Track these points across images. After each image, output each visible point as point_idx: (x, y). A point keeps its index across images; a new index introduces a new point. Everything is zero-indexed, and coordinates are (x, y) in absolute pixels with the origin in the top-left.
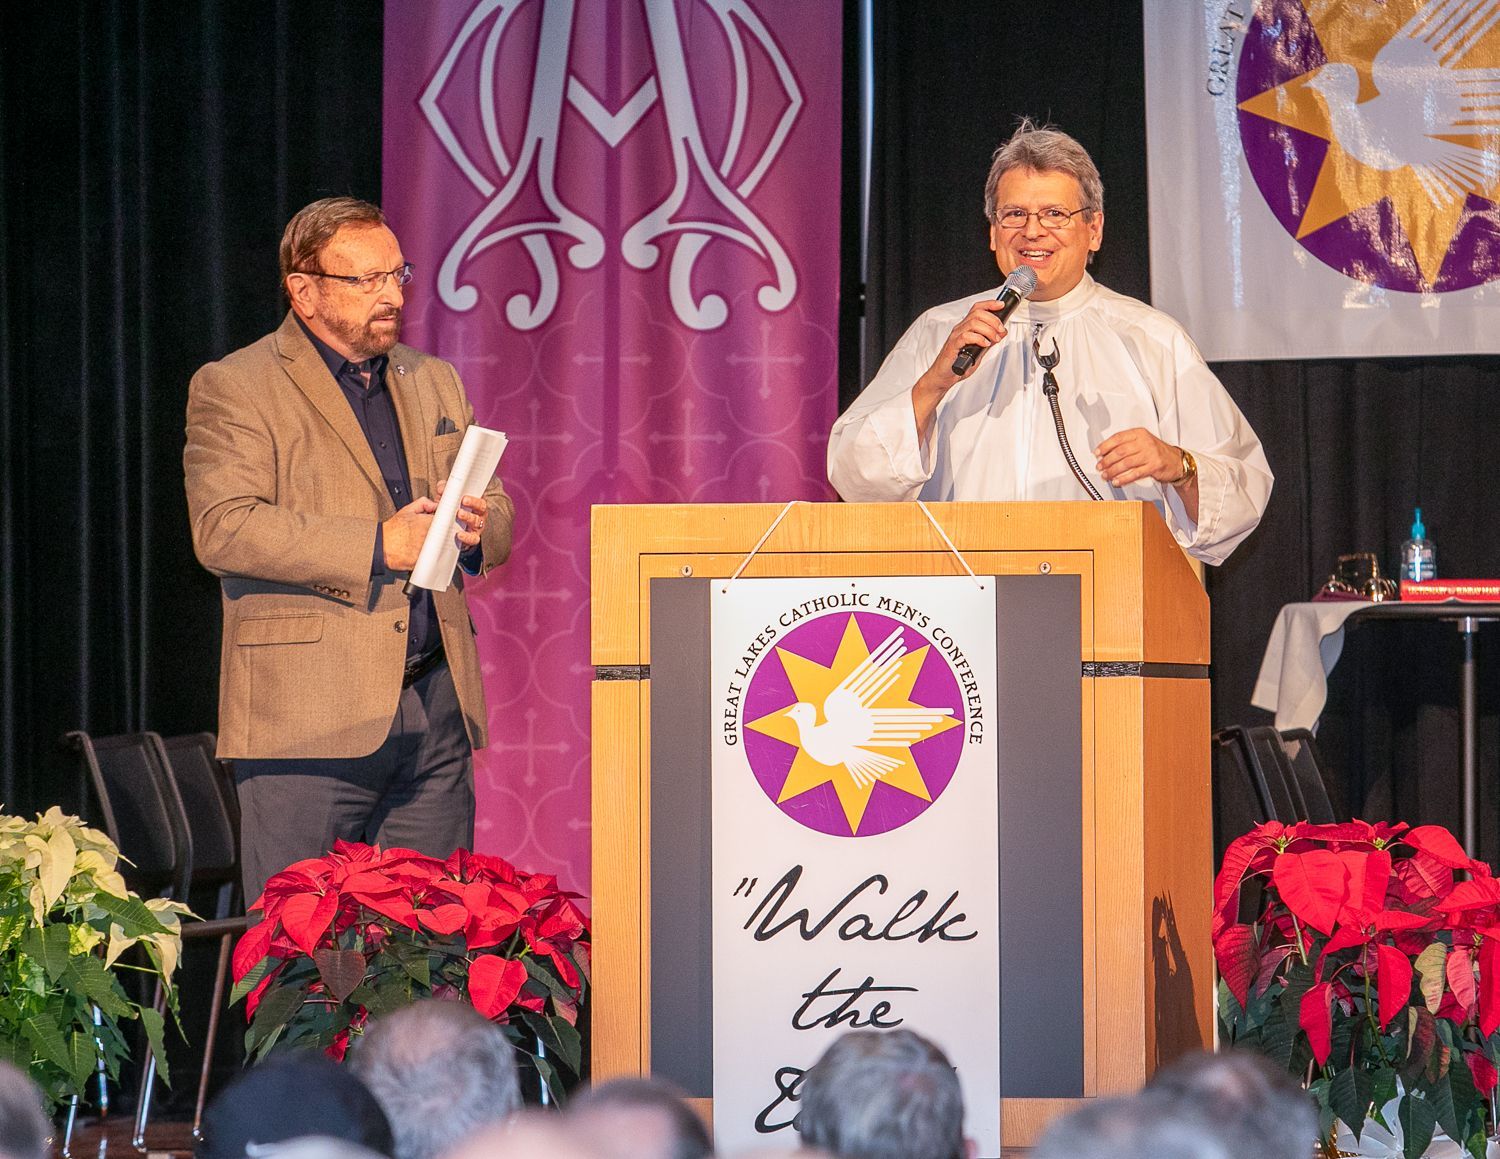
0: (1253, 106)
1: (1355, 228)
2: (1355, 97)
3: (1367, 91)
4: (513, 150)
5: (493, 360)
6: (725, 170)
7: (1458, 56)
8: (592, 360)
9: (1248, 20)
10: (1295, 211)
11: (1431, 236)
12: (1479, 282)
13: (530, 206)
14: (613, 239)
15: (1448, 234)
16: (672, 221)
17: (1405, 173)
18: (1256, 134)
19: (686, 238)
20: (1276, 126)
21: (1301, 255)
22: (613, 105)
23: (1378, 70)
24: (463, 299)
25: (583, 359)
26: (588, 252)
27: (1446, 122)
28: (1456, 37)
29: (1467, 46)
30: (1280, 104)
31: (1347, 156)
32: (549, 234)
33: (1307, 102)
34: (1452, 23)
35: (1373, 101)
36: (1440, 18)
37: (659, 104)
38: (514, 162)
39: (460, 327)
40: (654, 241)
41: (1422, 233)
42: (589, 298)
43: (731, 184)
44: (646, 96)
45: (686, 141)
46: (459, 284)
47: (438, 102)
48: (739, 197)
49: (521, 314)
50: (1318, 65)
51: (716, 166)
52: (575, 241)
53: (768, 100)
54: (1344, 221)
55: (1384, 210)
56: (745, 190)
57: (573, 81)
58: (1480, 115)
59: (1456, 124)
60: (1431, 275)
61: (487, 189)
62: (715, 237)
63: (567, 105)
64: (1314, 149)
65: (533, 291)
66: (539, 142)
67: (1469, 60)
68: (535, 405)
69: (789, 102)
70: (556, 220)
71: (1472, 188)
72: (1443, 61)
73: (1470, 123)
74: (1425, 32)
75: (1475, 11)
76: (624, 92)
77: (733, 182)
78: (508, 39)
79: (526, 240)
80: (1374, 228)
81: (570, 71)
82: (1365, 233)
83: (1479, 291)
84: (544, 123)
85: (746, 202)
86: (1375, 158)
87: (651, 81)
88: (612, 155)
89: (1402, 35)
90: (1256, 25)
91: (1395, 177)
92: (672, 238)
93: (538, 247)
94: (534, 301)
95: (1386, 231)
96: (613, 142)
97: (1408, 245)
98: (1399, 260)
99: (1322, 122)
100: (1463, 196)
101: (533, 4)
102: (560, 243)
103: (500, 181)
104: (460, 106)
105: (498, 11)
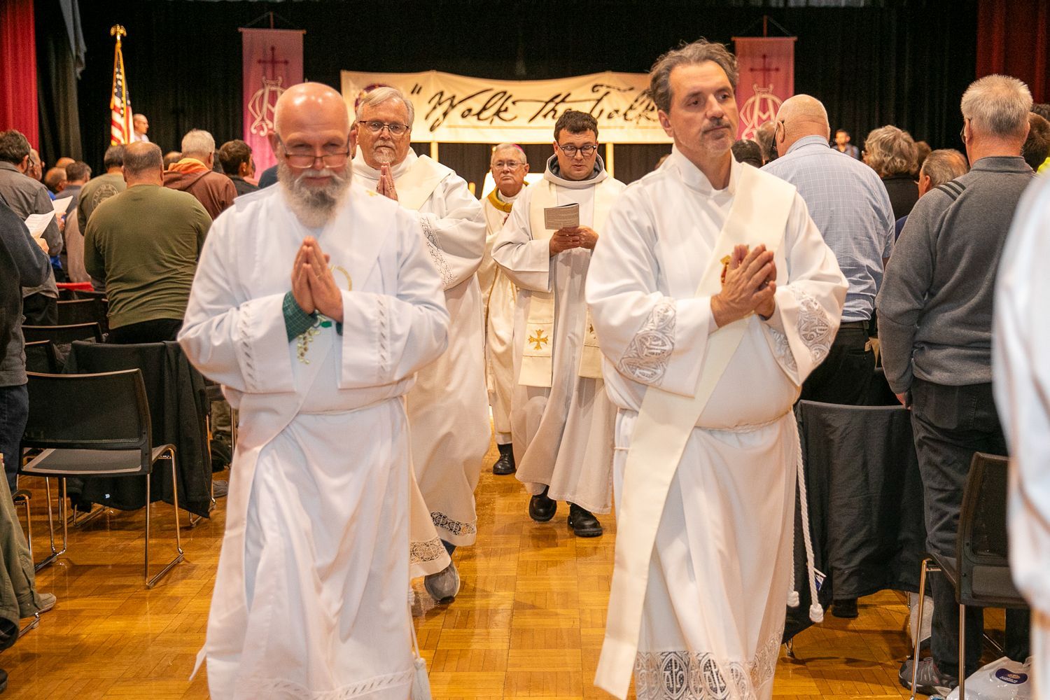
4: (261, 112)
13: (263, 120)
22: (273, 107)
24: (254, 131)
38: (261, 114)
39: (254, 135)
46: (254, 129)
47: (251, 106)
57: (268, 104)
63: (267, 107)
66: (264, 112)
70: (266, 122)
78: (260, 98)
90: (357, 99)
93: (264, 125)
94: (263, 131)
101: (263, 95)
102: (267, 125)
103: (259, 116)
104: (253, 107)
105: (258, 96)
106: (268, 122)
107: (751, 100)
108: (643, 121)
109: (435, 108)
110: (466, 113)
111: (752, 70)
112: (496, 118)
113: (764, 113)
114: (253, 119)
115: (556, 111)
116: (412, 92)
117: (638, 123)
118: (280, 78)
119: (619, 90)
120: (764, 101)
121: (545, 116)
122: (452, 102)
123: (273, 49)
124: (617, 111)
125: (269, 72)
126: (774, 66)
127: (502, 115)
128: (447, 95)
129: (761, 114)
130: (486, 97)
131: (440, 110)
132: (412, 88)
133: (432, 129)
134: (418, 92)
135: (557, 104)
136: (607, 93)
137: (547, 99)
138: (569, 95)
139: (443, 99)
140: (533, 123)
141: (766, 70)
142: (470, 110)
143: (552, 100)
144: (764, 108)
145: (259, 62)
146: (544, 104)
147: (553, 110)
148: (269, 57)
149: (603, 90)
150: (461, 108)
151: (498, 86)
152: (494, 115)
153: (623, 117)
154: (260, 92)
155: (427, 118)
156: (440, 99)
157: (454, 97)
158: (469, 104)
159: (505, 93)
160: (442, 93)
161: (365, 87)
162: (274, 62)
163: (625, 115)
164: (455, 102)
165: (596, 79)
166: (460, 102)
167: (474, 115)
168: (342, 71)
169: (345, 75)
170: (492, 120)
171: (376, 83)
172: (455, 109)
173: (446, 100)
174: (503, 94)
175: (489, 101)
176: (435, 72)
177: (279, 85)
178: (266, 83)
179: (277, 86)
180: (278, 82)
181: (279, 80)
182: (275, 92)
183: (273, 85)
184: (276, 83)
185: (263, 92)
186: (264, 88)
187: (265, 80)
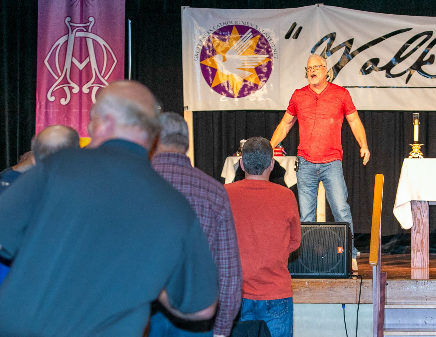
0: (203, 62)
1: (222, 86)
2: (222, 61)
3: (224, 60)
4: (62, 69)
5: (58, 110)
6: (102, 74)
7: (242, 53)
8: (77, 110)
9: (202, 46)
10: (211, 82)
11: (236, 88)
12: (245, 96)
13: (65, 81)
14: (81, 87)
15: (240, 87)
16: (92, 84)
17: (232, 75)
18: (204, 68)
19: (95, 87)
20: (207, 66)
21: (212, 91)
22: (81, 62)
23: (227, 55)
24: (52, 99)
25: (75, 110)
26: (76, 90)
27: (239, 66)
28: (241, 50)
29: (244, 51)
30: (208, 62)
31: (221, 72)
32: (69, 87)
33: (213, 62)
34: (241, 47)
35: (225, 62)
36: (238, 46)
37: (90, 62)
38: (62, 73)
39: (51, 104)
40: (89, 88)
41: (235, 87)
42: (76, 99)
43: (103, 77)
44: (87, 61)
45: (95, 69)
46: (51, 96)
47: (48, 61)
48: (105, 80)
49: (63, 102)
50: (215, 55)
51: (100, 74)
52: (73, 88)
53: (110, 61)
54: (220, 84)
55: (228, 82)
56: (106, 78)
57: (73, 58)
58: (246, 64)
59: (242, 66)
60: (237, 95)
61: (57, 78)
62: (100, 87)
63: (72, 62)
64: (214, 71)
65: (65, 97)
66: (67, 69)
67: (244, 54)
68: (66, 119)
69: (114, 62)
70: (69, 84)
71: (244, 78)
72: (239, 54)
73: (244, 66)
74: (235, 48)
75: (245, 44)
76: (83, 60)
77: (104, 77)
78: (61, 49)
79: (64, 88)
80: (226, 85)
81: (73, 56)
82: (224, 87)
83: (245, 98)
84: (68, 66)
85: (106, 81)
86: (226, 72)
87: (88, 58)
88: (81, 72)
89: (231, 49)
90: (204, 47)
91: (230, 76)
92: (92, 88)
93: (66, 89)
94: (66, 99)
95: (228, 86)
96: (81, 69)
97: (232, 89)
98: (230, 92)
99: (216, 66)
100: (242, 80)
101: (67, 42)
102: (71, 88)
103: (59, 77)
104: (52, 62)
105: (59, 44)
106: (73, 85)
110: (370, 65)
112: (416, 73)
114: (51, 81)
116: (287, 37)
118: (91, 19)
122: (348, 49)
125: (76, 11)
127: (425, 68)
128: (340, 39)
130: (398, 42)
131: (330, 62)
132: (286, 32)
134: (296, 37)
139: (335, 45)
142: (375, 61)
150: (363, 58)
151: (418, 24)
152: (412, 68)
154: (61, 41)
156: (329, 45)
157: (351, 41)
158: (374, 51)
159: (430, 34)
160: (332, 37)
161: (217, 28)
164: (354, 48)
166: (361, 49)
167: (382, 69)
168: (182, 7)
169: (186, 12)
170: (410, 76)
171: (234, 23)
172: (353, 60)
173: (340, 47)
174: (425, 36)
175: (404, 48)
176: (321, 5)
177: (90, 30)
178: (71, 26)
179: (87, 31)
180: (88, 24)
181: (91, 22)
182: (83, 39)
183: (81, 31)
184: (84, 27)
185: (66, 39)
186: (68, 33)
187: (69, 22)
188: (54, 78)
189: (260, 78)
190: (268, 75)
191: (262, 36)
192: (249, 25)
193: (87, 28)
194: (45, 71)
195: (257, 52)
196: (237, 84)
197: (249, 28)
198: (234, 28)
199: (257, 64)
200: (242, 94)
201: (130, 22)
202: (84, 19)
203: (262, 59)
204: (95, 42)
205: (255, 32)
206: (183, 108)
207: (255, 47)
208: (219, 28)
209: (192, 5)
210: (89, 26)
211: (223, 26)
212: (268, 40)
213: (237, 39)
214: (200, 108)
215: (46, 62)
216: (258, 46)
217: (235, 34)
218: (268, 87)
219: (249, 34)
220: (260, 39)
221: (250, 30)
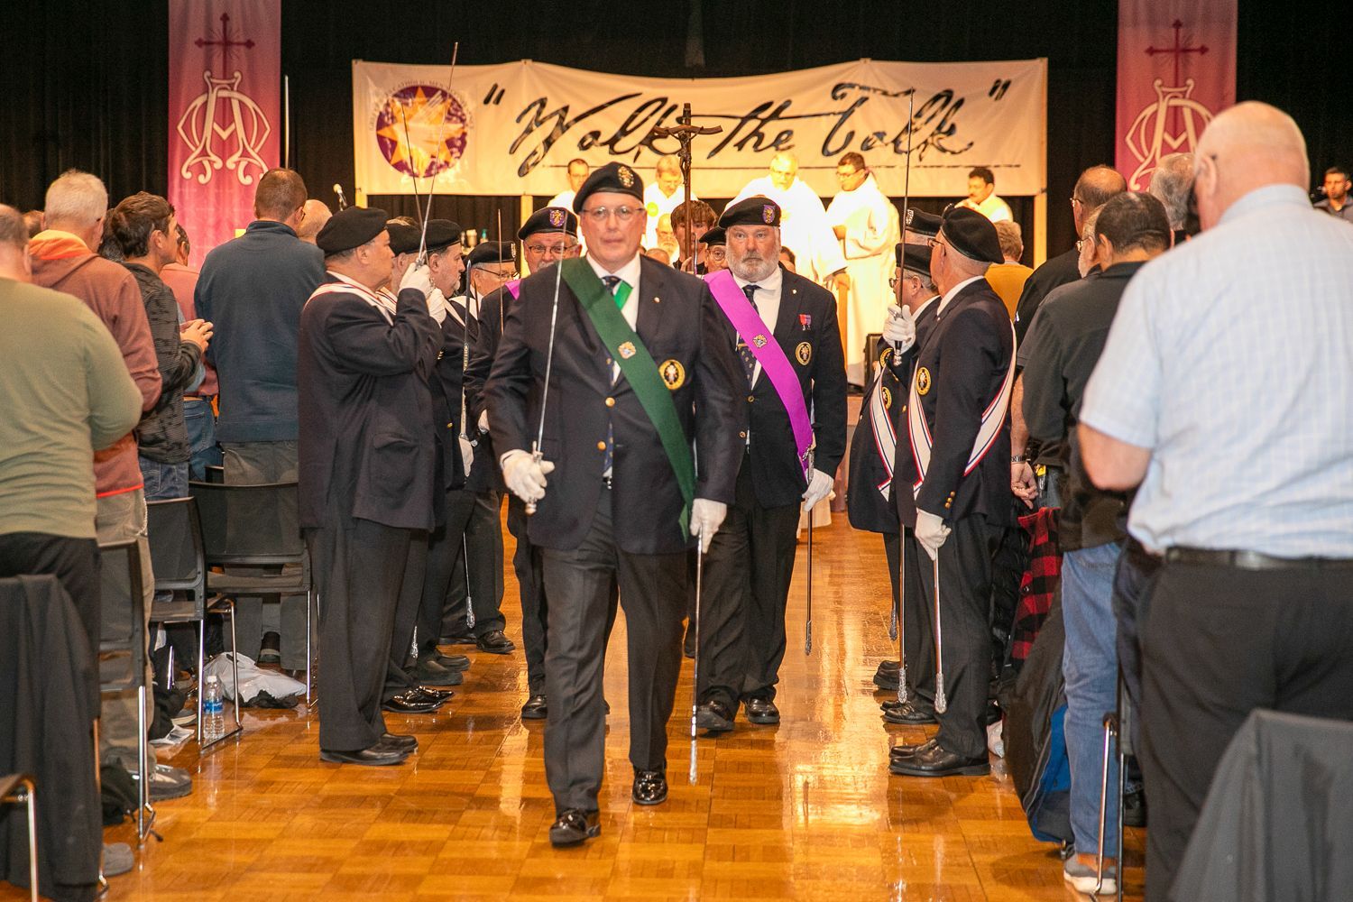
0: (380, 132)
1: (404, 162)
2: (404, 131)
3: (407, 130)
4: (200, 138)
5: (195, 190)
6: (251, 145)
7: (429, 122)
11: (422, 165)
12: (433, 176)
13: (204, 153)
14: (224, 161)
15: (426, 165)
16: (238, 158)
17: (417, 151)
18: (381, 139)
19: (242, 162)
20: (384, 137)
21: (392, 169)
22: (224, 129)
23: (411, 124)
24: (187, 175)
28: (428, 117)
29: (431, 119)
30: (386, 132)
31: (402, 145)
32: (209, 161)
33: (393, 132)
34: (427, 113)
35: (408, 132)
36: (424, 112)
37: (235, 130)
38: (200, 142)
39: (187, 183)
40: (235, 163)
41: (420, 164)
43: (253, 149)
44: (233, 127)
45: (242, 138)
46: (187, 171)
47: (182, 127)
49: (202, 179)
50: (396, 123)
51: (249, 144)
52: (214, 162)
53: (262, 129)
54: (401, 162)
55: (411, 158)
56: (256, 150)
57: (214, 123)
58: (434, 136)
59: (428, 138)
60: (423, 173)
61: (193, 148)
62: (249, 162)
63: (213, 129)
64: (394, 143)
66: (206, 138)
67: (431, 123)
69: (267, 130)
70: (210, 157)
71: (432, 153)
72: (425, 123)
73: (431, 138)
74: (421, 115)
75: (433, 110)
76: (227, 126)
78: (198, 112)
79: (204, 162)
80: (409, 161)
81: (214, 121)
82: (406, 163)
85: (256, 153)
87: (233, 124)
88: (224, 142)
89: (415, 116)
90: (381, 113)
91: (414, 152)
92: (239, 162)
93: (206, 164)
94: (205, 175)
95: (412, 163)
96: (224, 138)
97: (417, 166)
98: (415, 170)
99: (396, 137)
100: (430, 155)
101: (205, 104)
102: (211, 163)
103: (197, 147)
104: (187, 128)
105: (195, 107)
106: (213, 157)
107: (1148, 112)
108: (932, 155)
109: (529, 131)
110: (589, 140)
111: (1151, 51)
112: (645, 150)
113: (1175, 137)
114: (186, 153)
115: (761, 137)
116: (487, 101)
117: (921, 159)
118: (237, 74)
119: (885, 93)
120: (1175, 113)
121: (740, 145)
122: (562, 118)
123: (225, 18)
124: (880, 135)
125: (218, 63)
126: (1196, 45)
127: (657, 143)
128: (552, 106)
129: (1169, 139)
130: (626, 109)
131: (539, 135)
132: (484, 96)
133: (523, 171)
134: (497, 101)
135: (764, 122)
136: (864, 100)
137: (744, 113)
138: (788, 103)
139: (545, 113)
140: (717, 160)
141: (1181, 51)
142: (596, 134)
143: (753, 116)
144: (1175, 127)
145: (199, 43)
146: (739, 121)
147: (756, 132)
148: (218, 36)
149: (853, 95)
150: (580, 130)
151: (650, 88)
152: (641, 143)
153: (891, 146)
154: (199, 102)
155: (513, 150)
156: (539, 113)
157: (566, 109)
158: (595, 122)
159: (664, 100)
160: (543, 103)
161: (397, 90)
162: (227, 43)
163: (896, 142)
164: (569, 118)
165: (843, 71)
166: (578, 119)
167: (604, 144)
168: (354, 62)
169: (360, 69)
170: (638, 153)
171: (419, 83)
172: (567, 133)
173: (551, 116)
174: (659, 103)
175: (633, 117)
176: (529, 62)
177: (235, 88)
178: (211, 83)
179: (232, 89)
180: (233, 81)
181: (237, 78)
182: (227, 101)
183: (225, 89)
184: (229, 84)
185: (205, 100)
186: (207, 92)
187: (209, 78)
188: (189, 148)
189: (452, 153)
190: (461, 150)
191: (454, 100)
192: (438, 86)
193: (231, 86)
194: (179, 139)
195: (448, 120)
196: (422, 160)
197: (436, 90)
198: (420, 90)
199: (448, 137)
200: (429, 173)
201: (287, 78)
202: (227, 74)
203: (454, 128)
204: (241, 104)
205: (444, 94)
206: (355, 189)
207: (445, 114)
208: (400, 89)
209: (365, 59)
210: (234, 84)
211: (405, 86)
212: (462, 105)
213: (423, 103)
214: (378, 190)
215: (179, 128)
216: (449, 113)
217: (420, 98)
218: (462, 165)
219: (437, 97)
220: (452, 104)
221: (440, 92)
